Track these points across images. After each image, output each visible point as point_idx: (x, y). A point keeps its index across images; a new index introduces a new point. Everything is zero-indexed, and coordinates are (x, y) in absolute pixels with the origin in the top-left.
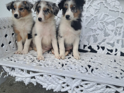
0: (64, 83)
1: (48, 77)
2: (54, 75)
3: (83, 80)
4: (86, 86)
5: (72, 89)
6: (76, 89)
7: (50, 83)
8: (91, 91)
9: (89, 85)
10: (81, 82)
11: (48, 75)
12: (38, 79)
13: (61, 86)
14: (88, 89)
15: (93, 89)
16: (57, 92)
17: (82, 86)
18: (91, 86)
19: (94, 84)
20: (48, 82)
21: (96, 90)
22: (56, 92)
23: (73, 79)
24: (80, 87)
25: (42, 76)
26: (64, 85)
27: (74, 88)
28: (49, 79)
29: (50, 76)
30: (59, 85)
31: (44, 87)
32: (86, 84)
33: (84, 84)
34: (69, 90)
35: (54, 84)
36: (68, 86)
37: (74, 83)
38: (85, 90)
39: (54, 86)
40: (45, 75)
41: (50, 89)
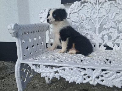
0: (85, 75)
1: (70, 70)
2: (75, 68)
3: (103, 70)
4: (107, 76)
5: (93, 80)
6: (96, 79)
7: (72, 76)
8: (112, 80)
9: (109, 74)
10: (101, 71)
11: (69, 68)
12: (61, 73)
13: (83, 77)
14: (109, 78)
15: (114, 78)
16: (79, 83)
17: (102, 76)
18: (111, 75)
19: (114, 72)
20: (70, 75)
21: (117, 78)
22: (78, 84)
23: (94, 70)
24: (100, 77)
25: (64, 69)
26: (85, 77)
27: (95, 78)
28: (71, 73)
29: (72, 69)
30: (81, 77)
31: (66, 80)
32: (106, 74)
33: (104, 74)
34: (90, 81)
35: (76, 76)
36: (89, 77)
37: (94, 74)
38: (106, 79)
39: (76, 78)
40: (67, 69)
41: (72, 82)
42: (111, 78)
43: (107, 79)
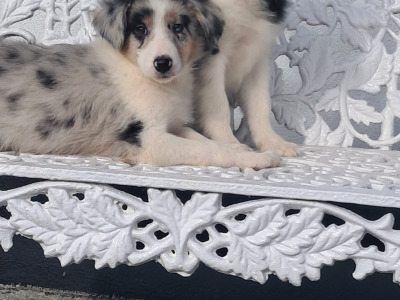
0: (143, 223)
1: (72, 201)
2: (98, 189)
3: (228, 199)
4: (242, 226)
5: (179, 249)
6: (194, 244)
7: (80, 230)
8: (263, 245)
9: (250, 219)
10: (216, 204)
11: (69, 190)
12: (25, 215)
13: (130, 234)
14: (251, 239)
15: (272, 234)
16: (113, 266)
17: (221, 228)
18: (259, 220)
19: (274, 208)
20: (72, 223)
21: (284, 239)
22: (106, 268)
23: (184, 196)
24: (212, 231)
25: (41, 198)
26: (142, 233)
27: (190, 236)
28: (77, 211)
29: (81, 196)
30: (124, 232)
31: (48, 251)
32: (241, 217)
33: (229, 217)
34: (165, 250)
35: (97, 230)
36: (160, 235)
37: (187, 217)
38: (238, 242)
39: (97, 238)
40: (55, 193)
41: (77, 260)
42: (262, 236)
43: (242, 239)
